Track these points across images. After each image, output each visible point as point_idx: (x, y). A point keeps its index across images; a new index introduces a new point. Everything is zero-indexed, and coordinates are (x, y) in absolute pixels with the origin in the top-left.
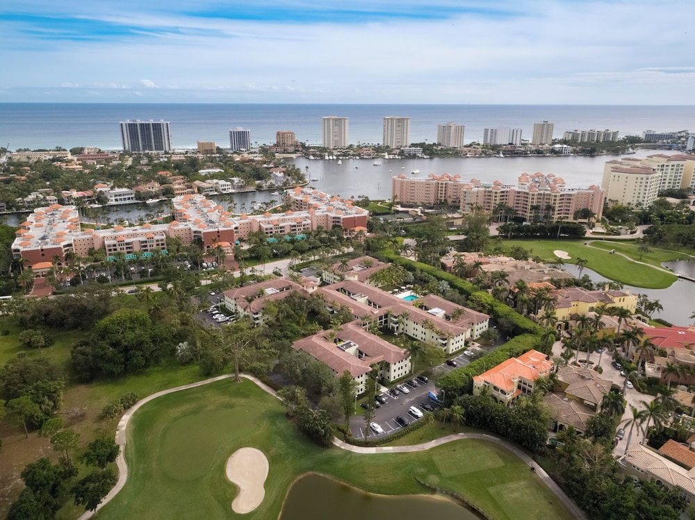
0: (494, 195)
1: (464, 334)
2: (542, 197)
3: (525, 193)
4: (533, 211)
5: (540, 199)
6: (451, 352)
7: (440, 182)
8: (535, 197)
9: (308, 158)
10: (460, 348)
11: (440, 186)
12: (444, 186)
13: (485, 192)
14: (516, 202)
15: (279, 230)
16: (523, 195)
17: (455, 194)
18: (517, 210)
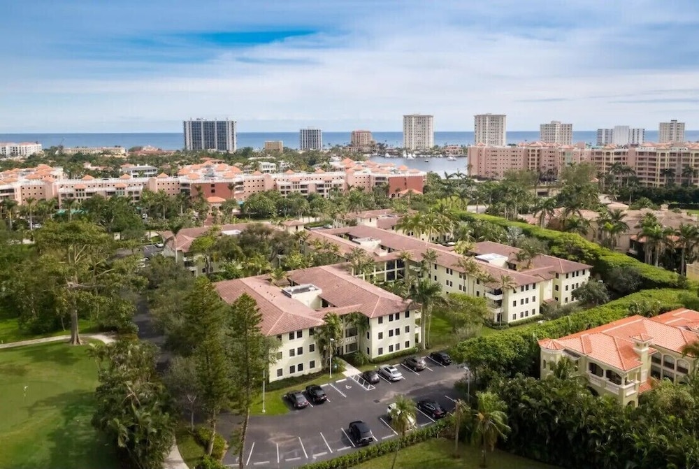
0: (605, 156)
1: (538, 286)
2: (676, 157)
3: (650, 153)
4: (665, 178)
5: (674, 160)
6: (510, 320)
7: (531, 149)
8: (666, 157)
9: (384, 157)
10: (530, 316)
11: (530, 153)
12: (536, 153)
13: (593, 154)
14: (638, 161)
15: (300, 190)
16: (648, 157)
17: (551, 163)
18: (642, 179)
